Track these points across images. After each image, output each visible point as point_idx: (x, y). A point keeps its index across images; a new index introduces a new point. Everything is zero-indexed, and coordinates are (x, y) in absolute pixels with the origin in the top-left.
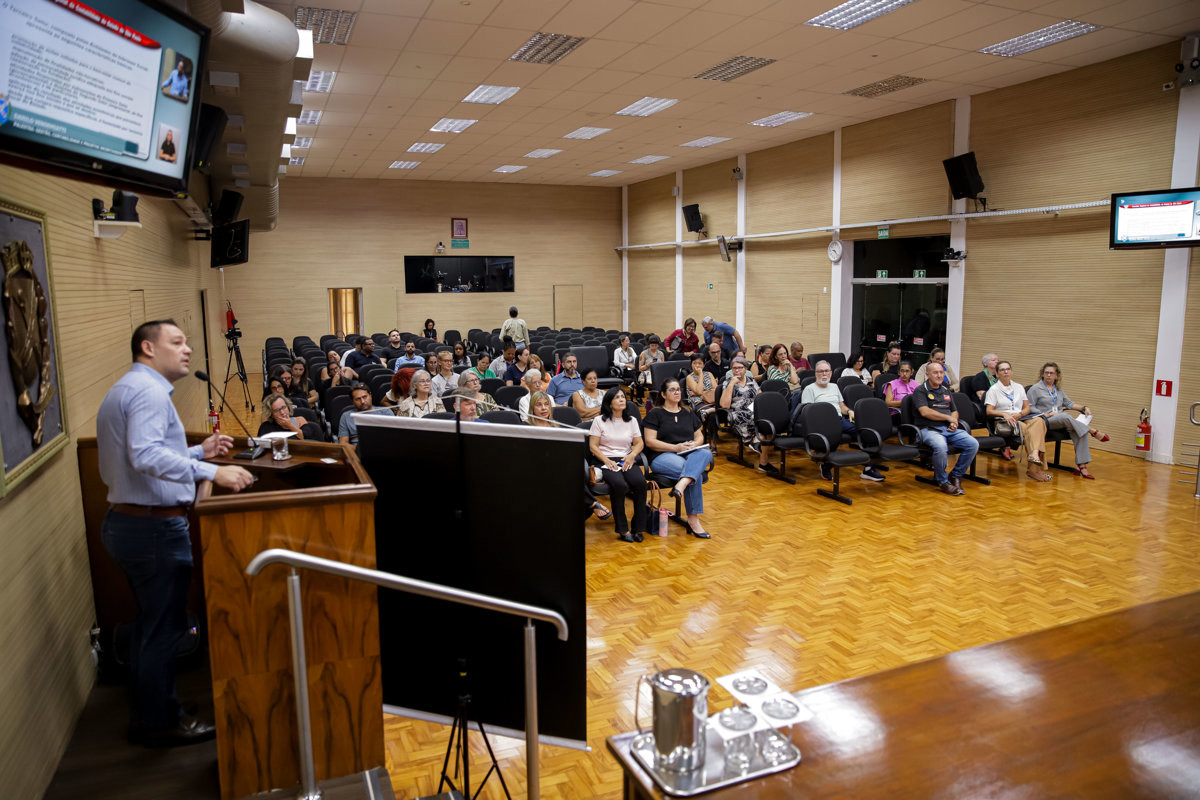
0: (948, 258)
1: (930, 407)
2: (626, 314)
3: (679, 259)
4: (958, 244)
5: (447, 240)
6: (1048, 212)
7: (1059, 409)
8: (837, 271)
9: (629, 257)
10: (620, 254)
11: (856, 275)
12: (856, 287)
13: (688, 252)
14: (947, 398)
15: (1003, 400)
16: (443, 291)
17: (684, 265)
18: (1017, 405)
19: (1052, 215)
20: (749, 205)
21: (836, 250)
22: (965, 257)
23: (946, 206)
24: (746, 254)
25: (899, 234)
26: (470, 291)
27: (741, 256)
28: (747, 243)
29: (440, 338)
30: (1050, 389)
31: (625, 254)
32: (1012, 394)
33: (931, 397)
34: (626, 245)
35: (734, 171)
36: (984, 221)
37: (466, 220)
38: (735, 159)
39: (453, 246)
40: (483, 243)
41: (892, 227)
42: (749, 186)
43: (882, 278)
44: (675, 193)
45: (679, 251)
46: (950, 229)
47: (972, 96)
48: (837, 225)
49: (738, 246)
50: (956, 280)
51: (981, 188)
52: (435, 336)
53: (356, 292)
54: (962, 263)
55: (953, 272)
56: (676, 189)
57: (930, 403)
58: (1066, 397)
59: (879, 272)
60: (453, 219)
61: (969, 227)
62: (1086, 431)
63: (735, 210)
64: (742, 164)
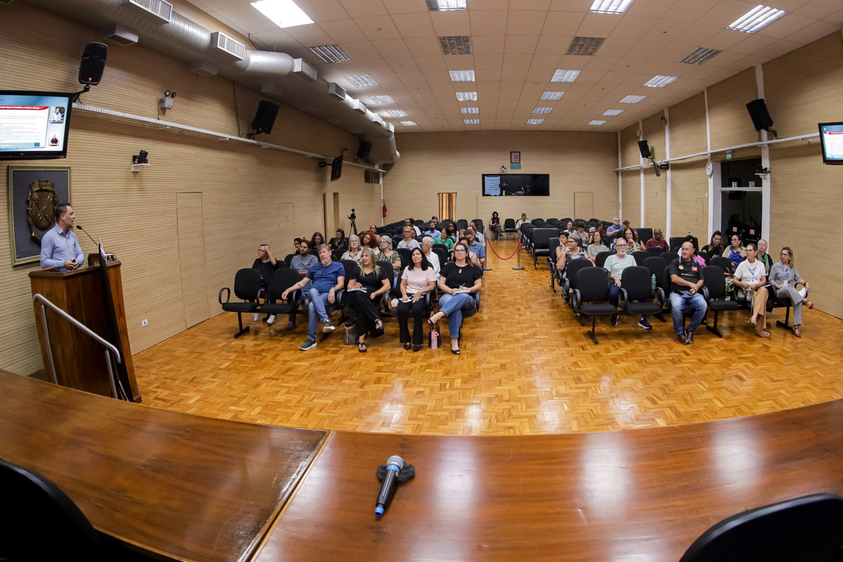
0: (758, 172)
1: (679, 275)
2: (620, 211)
3: (642, 175)
4: (766, 163)
5: (507, 164)
6: (802, 139)
7: (789, 282)
8: (711, 181)
9: (622, 175)
10: (617, 173)
11: (723, 186)
12: (723, 193)
13: (647, 171)
14: (695, 269)
15: (747, 274)
16: (506, 195)
17: (645, 180)
18: (756, 278)
19: (806, 142)
20: (672, 140)
21: (710, 167)
22: (769, 172)
23: (757, 137)
24: (671, 172)
25: (738, 156)
26: (524, 195)
27: (669, 172)
28: (672, 164)
29: (502, 223)
30: (786, 267)
31: (620, 173)
32: (754, 269)
33: (681, 267)
34: (620, 168)
35: (662, 118)
36: (777, 147)
37: (519, 153)
38: (663, 112)
39: (511, 168)
40: (530, 166)
41: (733, 151)
42: (671, 128)
43: (734, 187)
44: (638, 134)
45: (642, 171)
46: (761, 152)
47: (762, 65)
48: (709, 151)
49: (666, 167)
50: (766, 189)
51: (771, 123)
52: (498, 222)
53: (450, 195)
54: (768, 176)
55: (764, 182)
56: (638, 132)
57: (679, 273)
58: (797, 274)
59: (733, 183)
60: (511, 152)
61: (770, 151)
62: (800, 300)
63: (665, 144)
64: (666, 114)
